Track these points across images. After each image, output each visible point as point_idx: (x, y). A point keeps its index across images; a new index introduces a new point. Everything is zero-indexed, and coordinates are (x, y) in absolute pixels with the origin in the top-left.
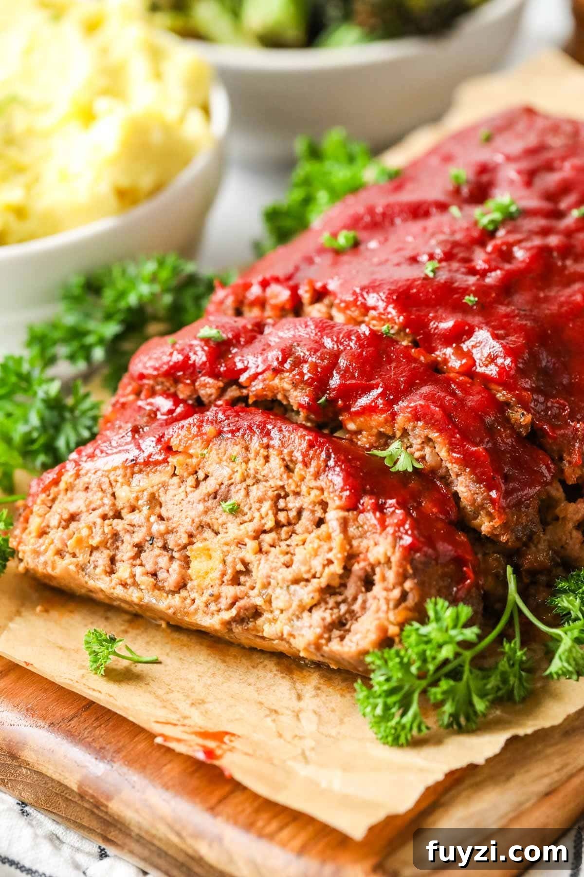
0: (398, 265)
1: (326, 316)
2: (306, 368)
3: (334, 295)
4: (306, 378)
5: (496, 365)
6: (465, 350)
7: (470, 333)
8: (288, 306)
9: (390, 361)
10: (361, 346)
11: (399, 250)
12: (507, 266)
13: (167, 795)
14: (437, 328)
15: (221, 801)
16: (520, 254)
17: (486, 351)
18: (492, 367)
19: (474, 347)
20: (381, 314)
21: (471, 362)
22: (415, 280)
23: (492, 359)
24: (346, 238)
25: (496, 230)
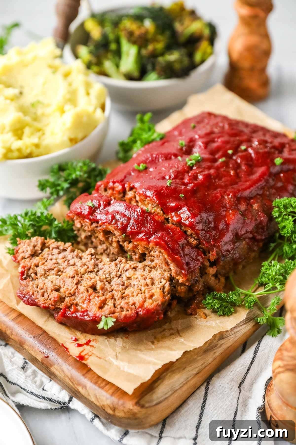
0: (158, 180)
1: (133, 196)
2: (119, 224)
3: (136, 189)
4: (119, 228)
5: (189, 221)
6: (179, 214)
7: (181, 209)
8: (121, 191)
9: (147, 222)
10: (138, 216)
11: (160, 173)
12: (196, 182)
13: (70, 368)
14: (170, 205)
15: (86, 373)
16: (200, 177)
17: (186, 216)
18: (187, 221)
19: (182, 213)
20: (151, 199)
21: (180, 219)
22: (163, 187)
23: (187, 218)
24: (143, 166)
25: (193, 166)
